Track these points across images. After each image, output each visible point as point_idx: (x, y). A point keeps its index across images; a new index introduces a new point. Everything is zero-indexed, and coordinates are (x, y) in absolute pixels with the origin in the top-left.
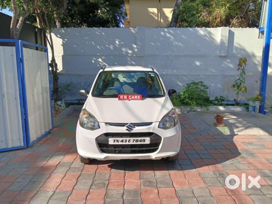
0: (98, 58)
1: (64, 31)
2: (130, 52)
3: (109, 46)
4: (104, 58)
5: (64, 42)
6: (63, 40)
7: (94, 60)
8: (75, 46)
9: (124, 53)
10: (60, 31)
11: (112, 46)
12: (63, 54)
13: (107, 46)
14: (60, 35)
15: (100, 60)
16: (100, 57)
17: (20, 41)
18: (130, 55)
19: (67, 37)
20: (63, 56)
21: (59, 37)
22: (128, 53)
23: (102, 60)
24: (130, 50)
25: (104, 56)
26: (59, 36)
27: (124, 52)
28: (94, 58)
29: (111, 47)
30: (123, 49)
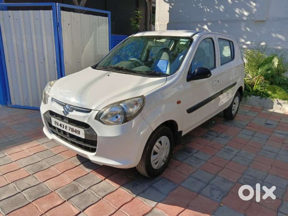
0: (204, 25)
2: (246, 13)
4: (211, 24)
5: (171, 7)
6: (170, 5)
7: (199, 27)
8: (181, 11)
9: (237, 16)
11: (222, 7)
12: (168, 22)
13: (217, 7)
15: (206, 27)
16: (206, 23)
18: (245, 19)
20: (168, 24)
21: (167, 2)
22: (243, 15)
23: (208, 27)
24: (247, 11)
25: (211, 22)
27: (237, 14)
28: (199, 25)
30: (237, 11)
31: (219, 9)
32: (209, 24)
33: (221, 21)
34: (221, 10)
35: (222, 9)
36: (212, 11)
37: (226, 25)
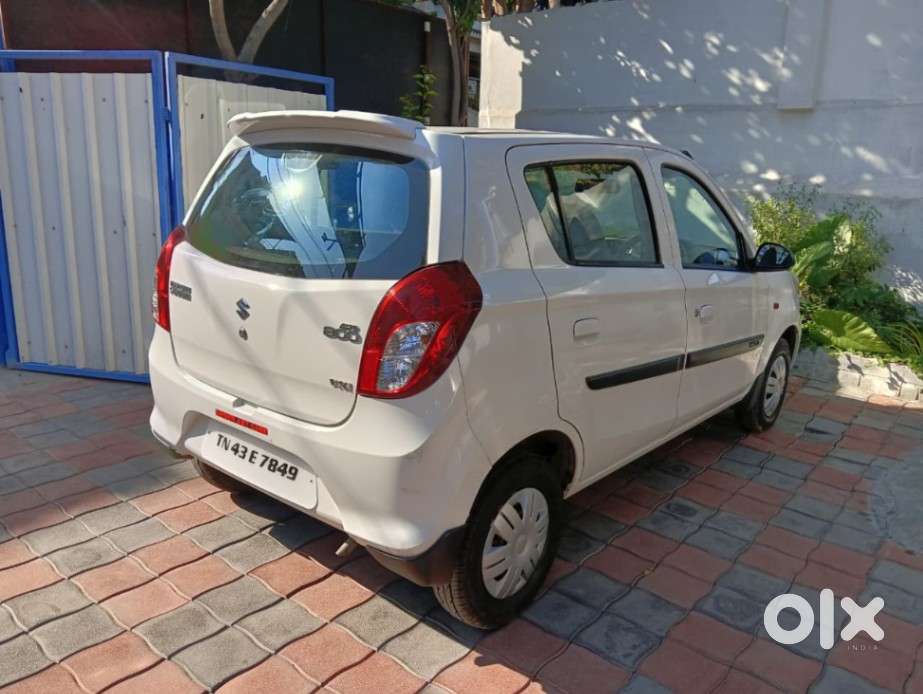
0: (630, 118)
1: (533, 22)
2: (761, 85)
3: (676, 64)
4: (654, 114)
5: (528, 61)
6: (527, 55)
7: (614, 124)
8: (558, 73)
9: (733, 92)
10: (520, 22)
11: (689, 64)
12: (518, 108)
13: (671, 65)
14: (517, 38)
15: (635, 124)
16: (637, 112)
17: (167, 54)
18: (756, 99)
19: (538, 43)
20: (518, 115)
21: (516, 46)
22: (754, 90)
23: (645, 124)
24: (763, 78)
25: (655, 108)
26: (513, 39)
27: (734, 85)
28: (614, 118)
29: (686, 69)
30: (734, 76)
31: (677, 72)
32: (647, 116)
33: (683, 107)
34: (685, 73)
35: (688, 69)
36: (656, 77)
37: (700, 120)
